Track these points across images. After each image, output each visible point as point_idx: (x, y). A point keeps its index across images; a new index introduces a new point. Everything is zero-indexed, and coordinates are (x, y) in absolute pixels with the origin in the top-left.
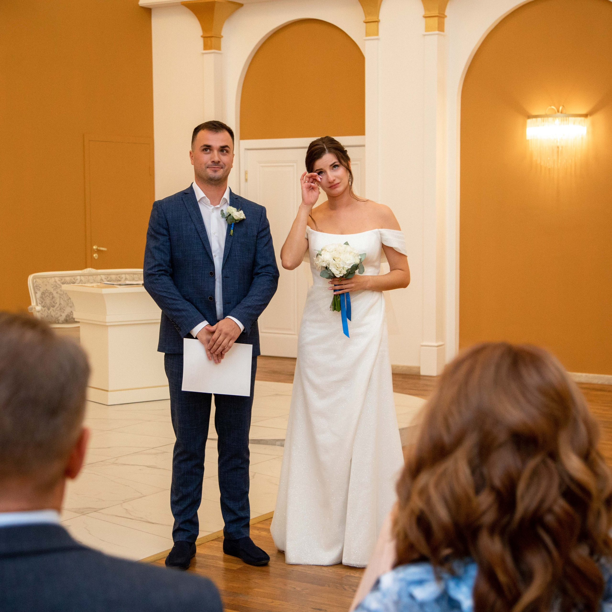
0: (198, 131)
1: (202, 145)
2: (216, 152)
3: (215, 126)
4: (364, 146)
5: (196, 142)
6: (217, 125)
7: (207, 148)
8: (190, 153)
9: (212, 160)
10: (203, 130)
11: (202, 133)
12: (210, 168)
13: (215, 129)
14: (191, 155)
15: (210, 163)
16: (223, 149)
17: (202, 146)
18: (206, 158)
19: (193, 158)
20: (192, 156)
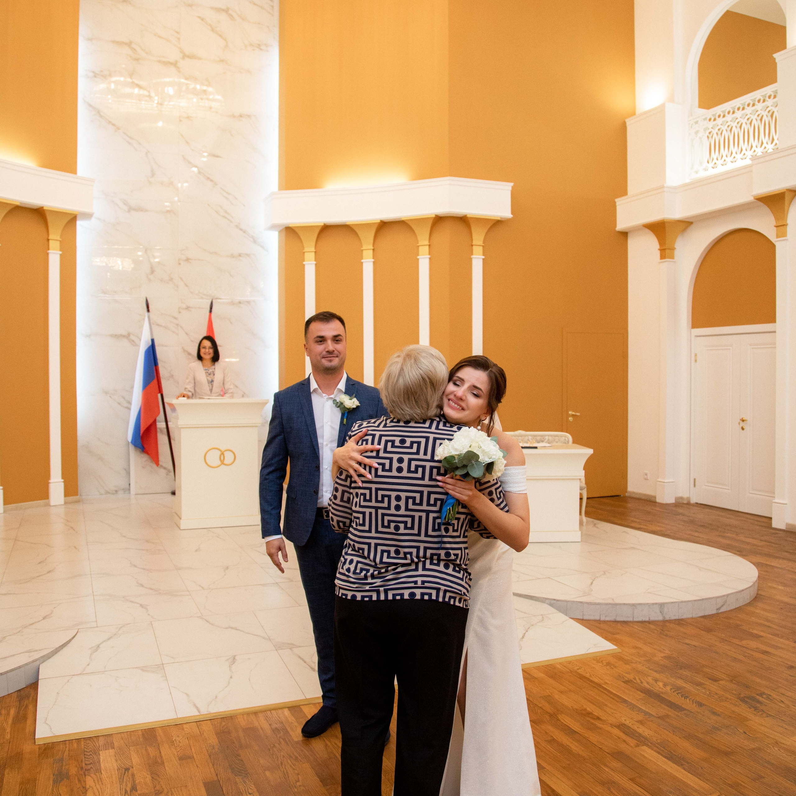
0: (310, 323)
1: (315, 336)
2: (329, 342)
3: (326, 316)
4: (775, 332)
5: (308, 335)
6: (328, 315)
7: (322, 340)
8: (305, 345)
9: (327, 350)
10: (315, 321)
11: (314, 326)
12: (326, 359)
13: (326, 319)
14: (306, 347)
15: (324, 353)
16: (336, 339)
17: (315, 338)
18: (320, 348)
19: (308, 349)
20: (307, 349)
